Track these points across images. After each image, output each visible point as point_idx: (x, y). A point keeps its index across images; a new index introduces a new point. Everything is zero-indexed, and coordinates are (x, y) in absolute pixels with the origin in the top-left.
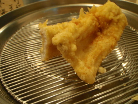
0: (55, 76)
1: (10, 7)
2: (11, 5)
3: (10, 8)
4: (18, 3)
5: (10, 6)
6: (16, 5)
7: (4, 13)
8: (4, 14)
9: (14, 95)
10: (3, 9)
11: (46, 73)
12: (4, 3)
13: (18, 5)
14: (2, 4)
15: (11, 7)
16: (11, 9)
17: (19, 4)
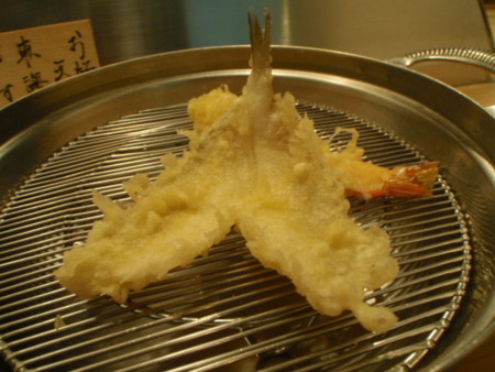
1: (57, 67)
2: (62, 61)
3: (56, 72)
4: (82, 58)
5: (56, 63)
6: (77, 63)
8: (36, 91)
9: (13, 361)
10: (34, 72)
12: (38, 56)
13: (80, 62)
14: (34, 57)
15: (61, 68)
16: (58, 75)
17: (85, 60)
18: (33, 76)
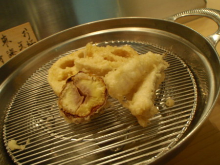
0: (65, 136)
1: (19, 45)
2: (21, 42)
3: (20, 47)
4: (29, 39)
5: (19, 43)
6: (27, 42)
7: (12, 54)
10: (10, 49)
11: (50, 130)
12: (11, 41)
13: (29, 41)
14: (9, 42)
15: (21, 45)
16: (20, 48)
17: (31, 40)
18: (10, 50)
